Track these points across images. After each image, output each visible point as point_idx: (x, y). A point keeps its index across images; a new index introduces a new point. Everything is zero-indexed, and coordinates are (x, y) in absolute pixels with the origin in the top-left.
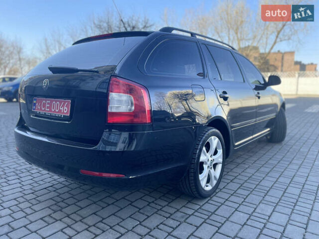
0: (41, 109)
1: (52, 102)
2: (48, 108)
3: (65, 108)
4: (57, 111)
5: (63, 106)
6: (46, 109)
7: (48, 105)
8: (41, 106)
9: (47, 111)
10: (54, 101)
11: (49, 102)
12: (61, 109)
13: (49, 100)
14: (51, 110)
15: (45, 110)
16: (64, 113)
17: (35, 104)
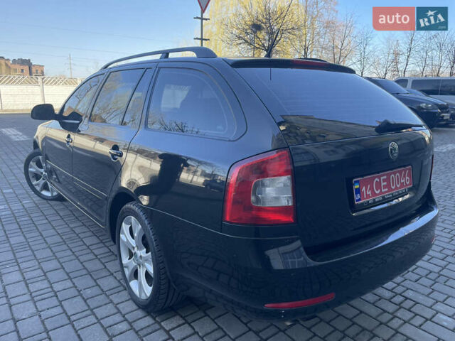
0: (374, 194)
1: (389, 176)
2: (385, 187)
3: (407, 178)
4: (398, 186)
5: (405, 176)
6: (383, 190)
7: (385, 183)
8: (372, 189)
9: (386, 192)
10: (391, 174)
11: (385, 177)
12: (402, 181)
13: (384, 175)
14: (390, 189)
15: (381, 193)
16: (407, 185)
17: (358, 191)
